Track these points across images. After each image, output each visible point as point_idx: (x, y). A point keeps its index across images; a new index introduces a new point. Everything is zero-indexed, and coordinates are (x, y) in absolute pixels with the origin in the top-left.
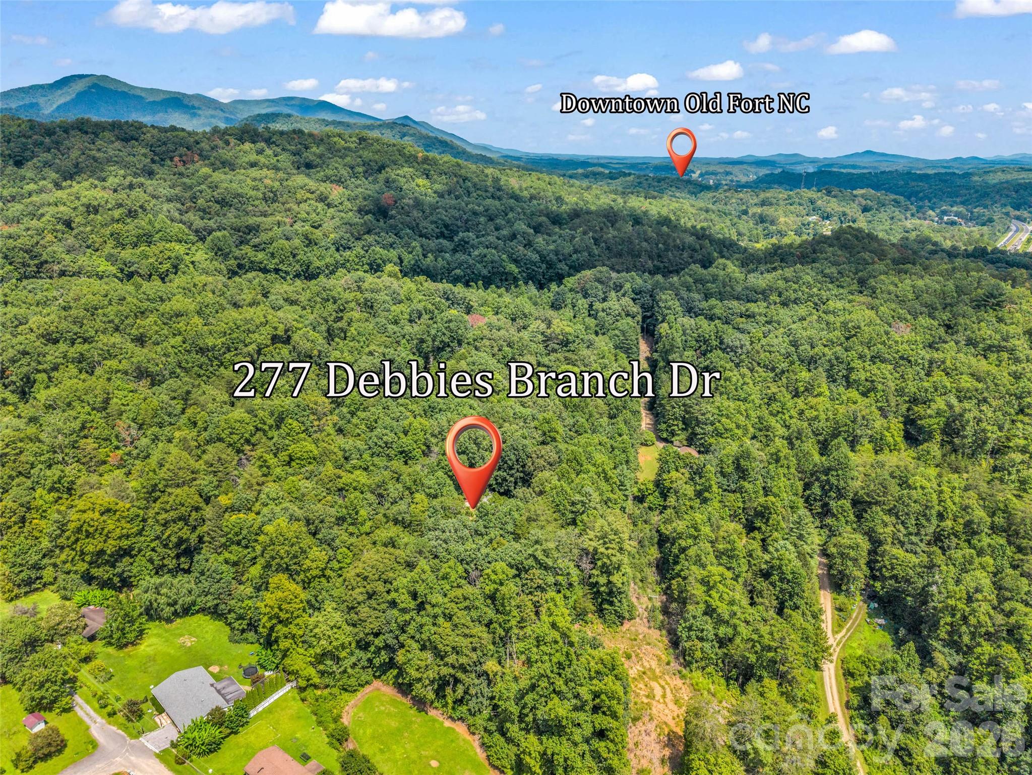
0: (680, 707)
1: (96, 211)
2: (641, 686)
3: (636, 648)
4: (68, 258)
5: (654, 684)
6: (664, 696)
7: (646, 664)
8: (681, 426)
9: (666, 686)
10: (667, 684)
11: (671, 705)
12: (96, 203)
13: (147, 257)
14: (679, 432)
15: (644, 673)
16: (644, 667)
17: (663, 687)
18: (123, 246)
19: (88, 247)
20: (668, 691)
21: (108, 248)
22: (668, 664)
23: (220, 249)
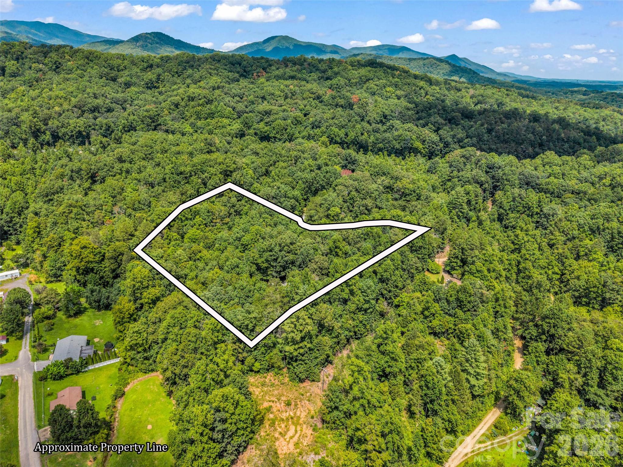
0: (296, 449)
1: (193, 100)
2: (283, 426)
3: (298, 400)
4: (170, 123)
5: (292, 428)
6: (291, 438)
7: (298, 413)
8: (459, 263)
9: (299, 432)
10: (301, 431)
11: (291, 446)
12: (193, 96)
13: (209, 125)
14: (458, 268)
15: (292, 418)
16: (295, 413)
17: (296, 431)
18: (200, 119)
19: (183, 118)
20: (298, 435)
21: (192, 120)
22: (312, 417)
23: (246, 123)
